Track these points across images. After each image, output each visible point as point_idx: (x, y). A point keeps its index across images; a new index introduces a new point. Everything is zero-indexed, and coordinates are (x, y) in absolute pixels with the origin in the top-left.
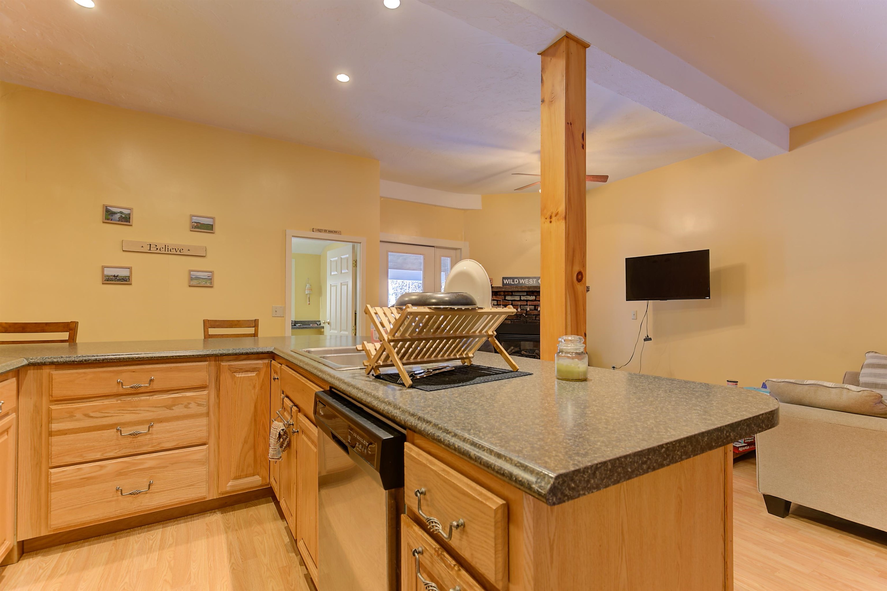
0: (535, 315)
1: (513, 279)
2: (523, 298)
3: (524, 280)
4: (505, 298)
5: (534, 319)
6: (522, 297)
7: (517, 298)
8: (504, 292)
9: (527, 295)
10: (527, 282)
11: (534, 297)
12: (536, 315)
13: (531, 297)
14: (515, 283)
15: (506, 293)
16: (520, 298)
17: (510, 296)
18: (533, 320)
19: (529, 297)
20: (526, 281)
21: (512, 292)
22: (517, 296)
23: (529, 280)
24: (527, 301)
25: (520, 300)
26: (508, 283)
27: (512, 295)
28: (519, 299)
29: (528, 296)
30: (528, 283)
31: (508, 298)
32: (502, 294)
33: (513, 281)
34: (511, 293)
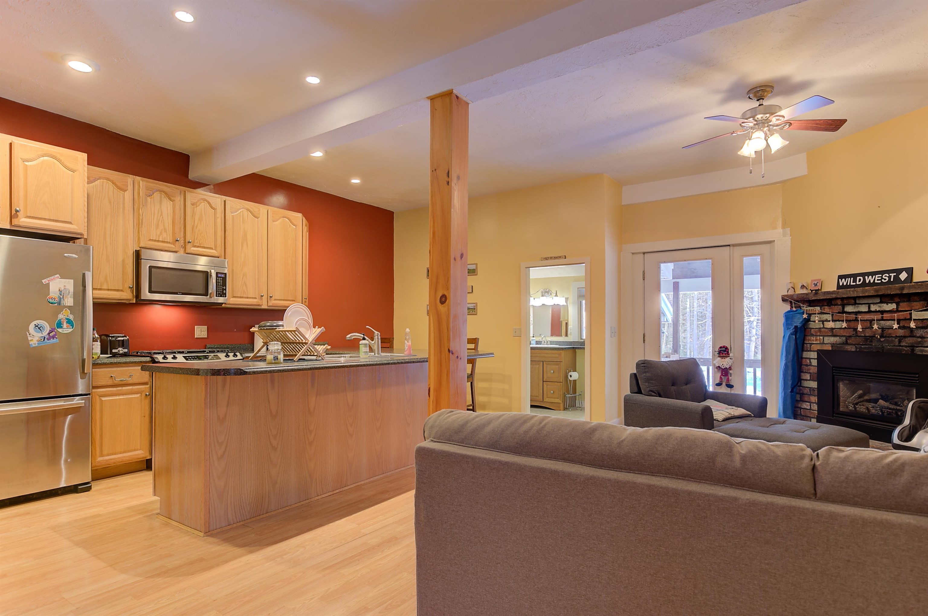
0: (899, 337)
1: (854, 276)
2: (873, 308)
3: (874, 276)
4: (843, 308)
5: (897, 344)
6: (872, 305)
7: (864, 308)
8: (842, 299)
9: (881, 302)
10: (878, 280)
11: (894, 304)
12: (901, 336)
13: (889, 304)
14: (858, 283)
15: (845, 302)
16: (869, 308)
17: (852, 305)
18: (895, 346)
19: (885, 305)
20: (877, 278)
21: (855, 298)
22: (863, 305)
23: (882, 277)
24: (882, 312)
25: (870, 312)
26: (845, 284)
27: (855, 304)
28: (867, 310)
29: (883, 305)
30: (880, 281)
31: (849, 309)
32: (839, 302)
33: (855, 281)
34: (853, 301)
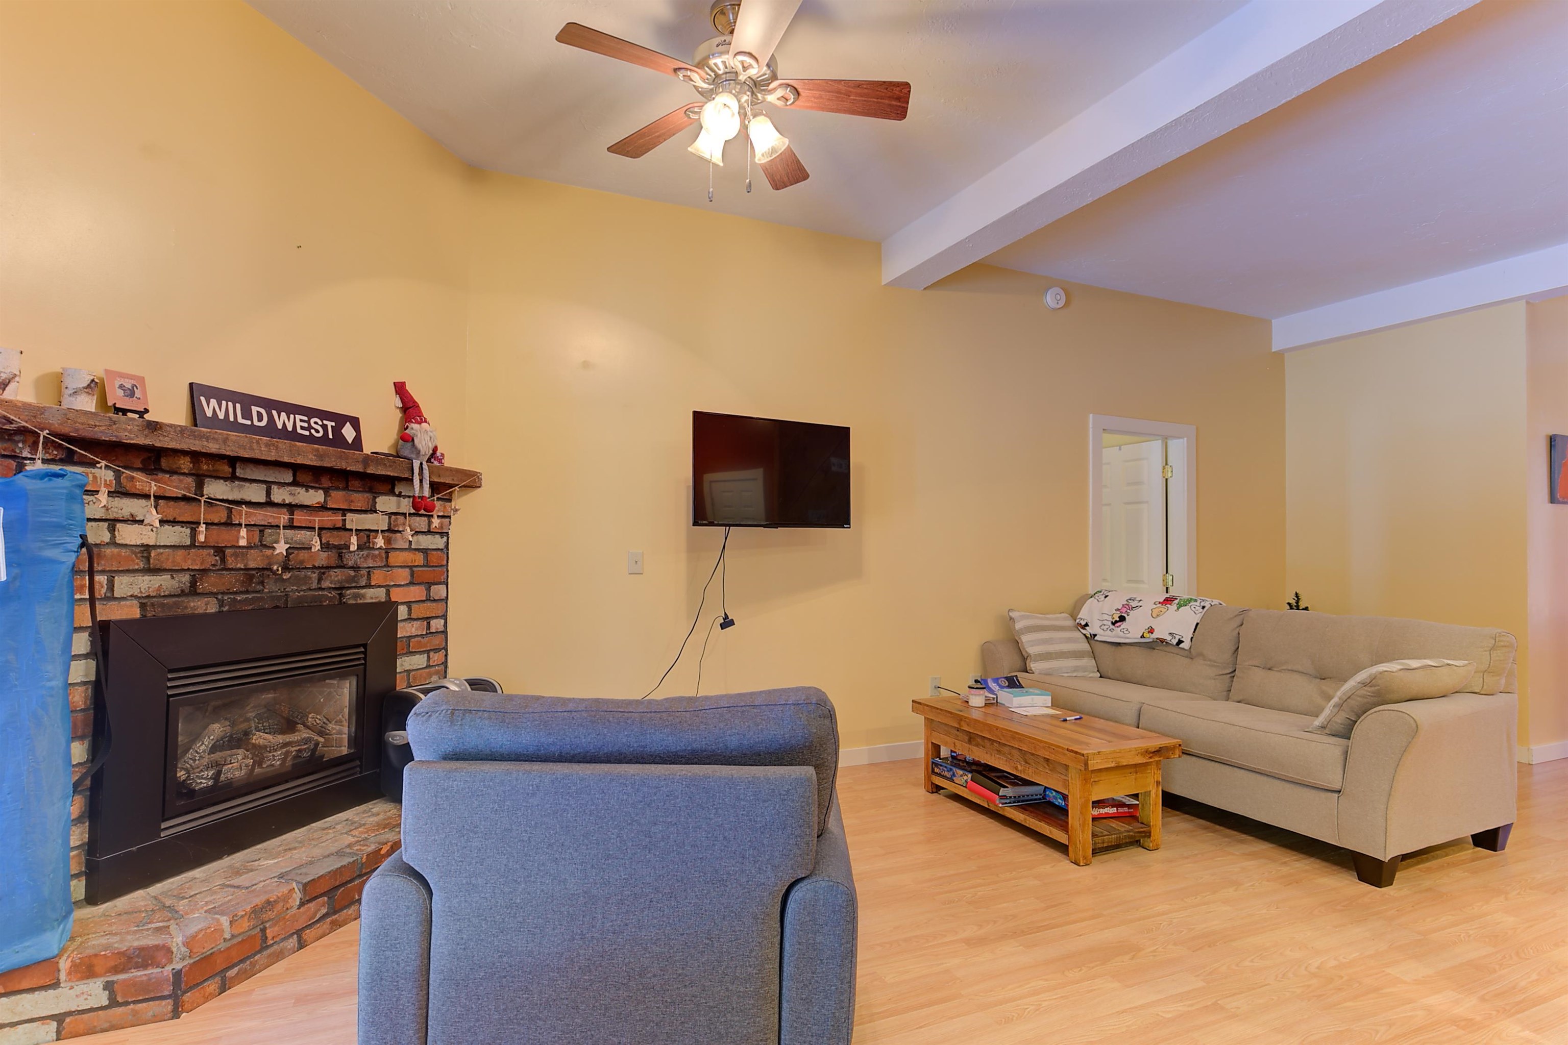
0: (319, 568)
1: (247, 401)
2: (279, 495)
3: (292, 416)
4: (200, 486)
5: (314, 585)
6: (275, 488)
7: (256, 493)
8: (195, 456)
9: (295, 483)
10: (302, 428)
11: (321, 492)
12: (322, 567)
13: (311, 491)
14: (256, 423)
15: (205, 467)
16: (268, 493)
17: (225, 479)
18: (310, 589)
19: (302, 491)
20: (299, 424)
21: (233, 461)
22: (255, 485)
23: (308, 422)
24: (292, 508)
25: (270, 504)
26: (221, 416)
27: (233, 478)
28: (262, 499)
29: (299, 490)
30: (307, 433)
31: (215, 489)
32: (185, 464)
33: (247, 415)
34: (226, 469)
